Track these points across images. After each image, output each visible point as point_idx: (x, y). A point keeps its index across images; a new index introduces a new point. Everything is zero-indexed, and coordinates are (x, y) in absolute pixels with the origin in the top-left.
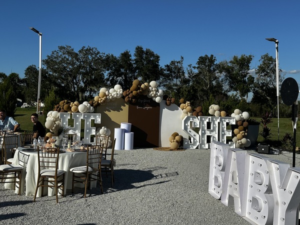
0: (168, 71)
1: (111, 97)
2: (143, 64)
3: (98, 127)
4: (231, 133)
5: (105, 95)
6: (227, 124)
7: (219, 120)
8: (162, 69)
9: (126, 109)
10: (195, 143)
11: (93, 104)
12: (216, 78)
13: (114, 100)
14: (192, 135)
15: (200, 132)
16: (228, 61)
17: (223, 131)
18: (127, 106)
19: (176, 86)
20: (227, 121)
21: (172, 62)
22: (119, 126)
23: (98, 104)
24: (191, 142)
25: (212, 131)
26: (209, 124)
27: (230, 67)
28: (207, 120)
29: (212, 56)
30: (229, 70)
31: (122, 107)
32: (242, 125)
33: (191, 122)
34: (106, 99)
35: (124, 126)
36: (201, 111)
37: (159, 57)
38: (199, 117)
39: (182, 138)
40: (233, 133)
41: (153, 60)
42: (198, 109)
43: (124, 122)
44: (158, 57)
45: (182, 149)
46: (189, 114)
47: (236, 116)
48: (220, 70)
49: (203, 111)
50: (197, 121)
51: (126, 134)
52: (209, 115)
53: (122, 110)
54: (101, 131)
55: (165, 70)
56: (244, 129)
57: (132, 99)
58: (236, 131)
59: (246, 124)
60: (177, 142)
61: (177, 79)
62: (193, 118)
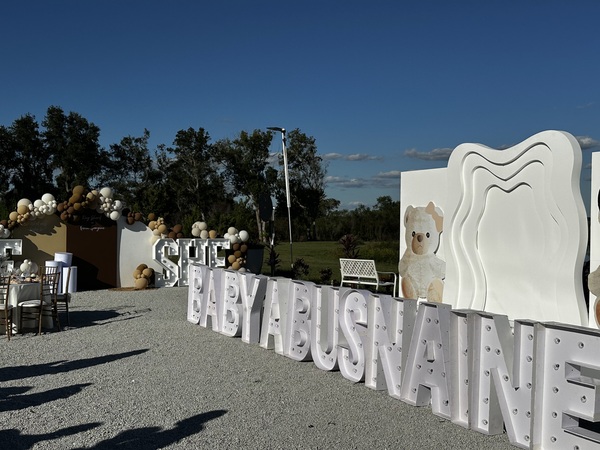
0: (117, 156)
1: (37, 213)
2: (64, 143)
3: (18, 260)
4: (224, 261)
5: (27, 210)
6: (219, 248)
7: (206, 244)
8: (104, 153)
9: (62, 231)
10: (172, 279)
11: (7, 224)
12: (210, 171)
13: (43, 217)
14: (169, 266)
15: (180, 263)
16: (232, 140)
17: (213, 259)
18: (64, 227)
19: (134, 186)
20: (218, 244)
21: (125, 139)
22: (52, 258)
23: (17, 225)
24: (166, 277)
25: (198, 260)
26: (192, 250)
27: (236, 152)
28: (190, 245)
29: (202, 130)
30: (233, 157)
31: (56, 228)
32: (239, 249)
33: (166, 248)
34: (30, 216)
35: (60, 257)
36: (180, 232)
37: (98, 130)
38: (178, 240)
39: (152, 271)
40: (227, 261)
41: (85, 136)
42: (176, 229)
43: (59, 252)
44: (95, 130)
45: (153, 288)
46: (163, 237)
47: (231, 237)
48: (217, 157)
49: (184, 231)
50: (175, 246)
51: (66, 270)
52: (193, 237)
53: (55, 232)
54: (23, 266)
55: (110, 155)
56: (242, 255)
57: (72, 215)
58: (231, 258)
59: (244, 247)
60: (145, 277)
61: (136, 171)
62: (169, 242)
